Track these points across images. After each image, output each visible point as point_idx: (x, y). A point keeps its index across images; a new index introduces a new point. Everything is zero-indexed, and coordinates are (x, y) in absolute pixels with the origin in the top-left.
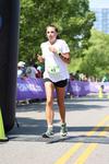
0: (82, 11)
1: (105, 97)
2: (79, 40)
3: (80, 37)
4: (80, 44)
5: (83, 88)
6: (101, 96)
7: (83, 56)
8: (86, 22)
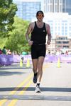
0: (7, 4)
1: (24, 65)
2: (6, 24)
3: (6, 22)
4: (6, 27)
5: (8, 60)
6: (21, 65)
7: (8, 36)
8: (10, 11)
